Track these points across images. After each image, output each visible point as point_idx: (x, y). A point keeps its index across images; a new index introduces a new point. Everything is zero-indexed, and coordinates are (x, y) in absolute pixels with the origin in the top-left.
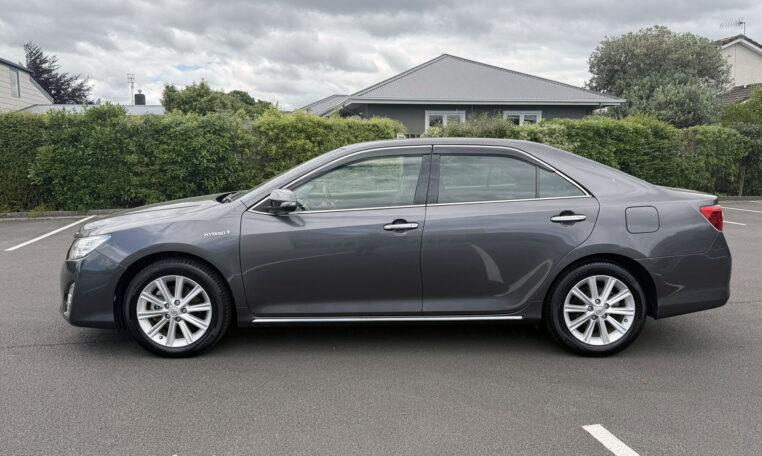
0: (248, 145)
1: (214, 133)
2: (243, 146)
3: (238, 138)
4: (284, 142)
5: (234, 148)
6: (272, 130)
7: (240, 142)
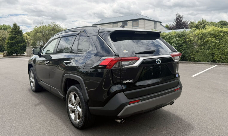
0: (191, 41)
1: (179, 37)
2: (188, 41)
3: (187, 38)
4: (204, 39)
5: (185, 42)
6: (200, 35)
7: (187, 40)
